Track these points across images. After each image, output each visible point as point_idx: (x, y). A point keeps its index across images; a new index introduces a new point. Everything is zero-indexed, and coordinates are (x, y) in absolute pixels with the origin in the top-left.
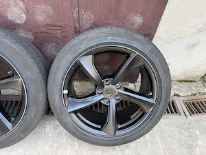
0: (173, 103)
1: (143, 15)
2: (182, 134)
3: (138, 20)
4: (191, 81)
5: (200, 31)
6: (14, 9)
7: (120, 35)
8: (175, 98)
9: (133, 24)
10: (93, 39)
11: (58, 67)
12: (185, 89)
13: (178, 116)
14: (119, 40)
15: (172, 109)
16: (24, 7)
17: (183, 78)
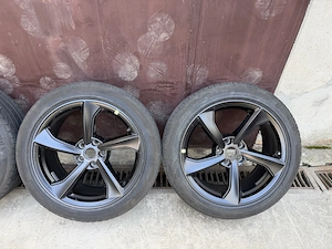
0: (303, 176)
1: (262, 68)
2: (319, 211)
3: (257, 74)
4: (324, 148)
5: (328, 85)
6: (128, 66)
7: (243, 91)
8: (305, 169)
9: (250, 79)
10: (215, 94)
11: (177, 124)
12: (316, 157)
13: (312, 191)
14: (242, 95)
15: (303, 181)
16: (138, 65)
17: (312, 143)
